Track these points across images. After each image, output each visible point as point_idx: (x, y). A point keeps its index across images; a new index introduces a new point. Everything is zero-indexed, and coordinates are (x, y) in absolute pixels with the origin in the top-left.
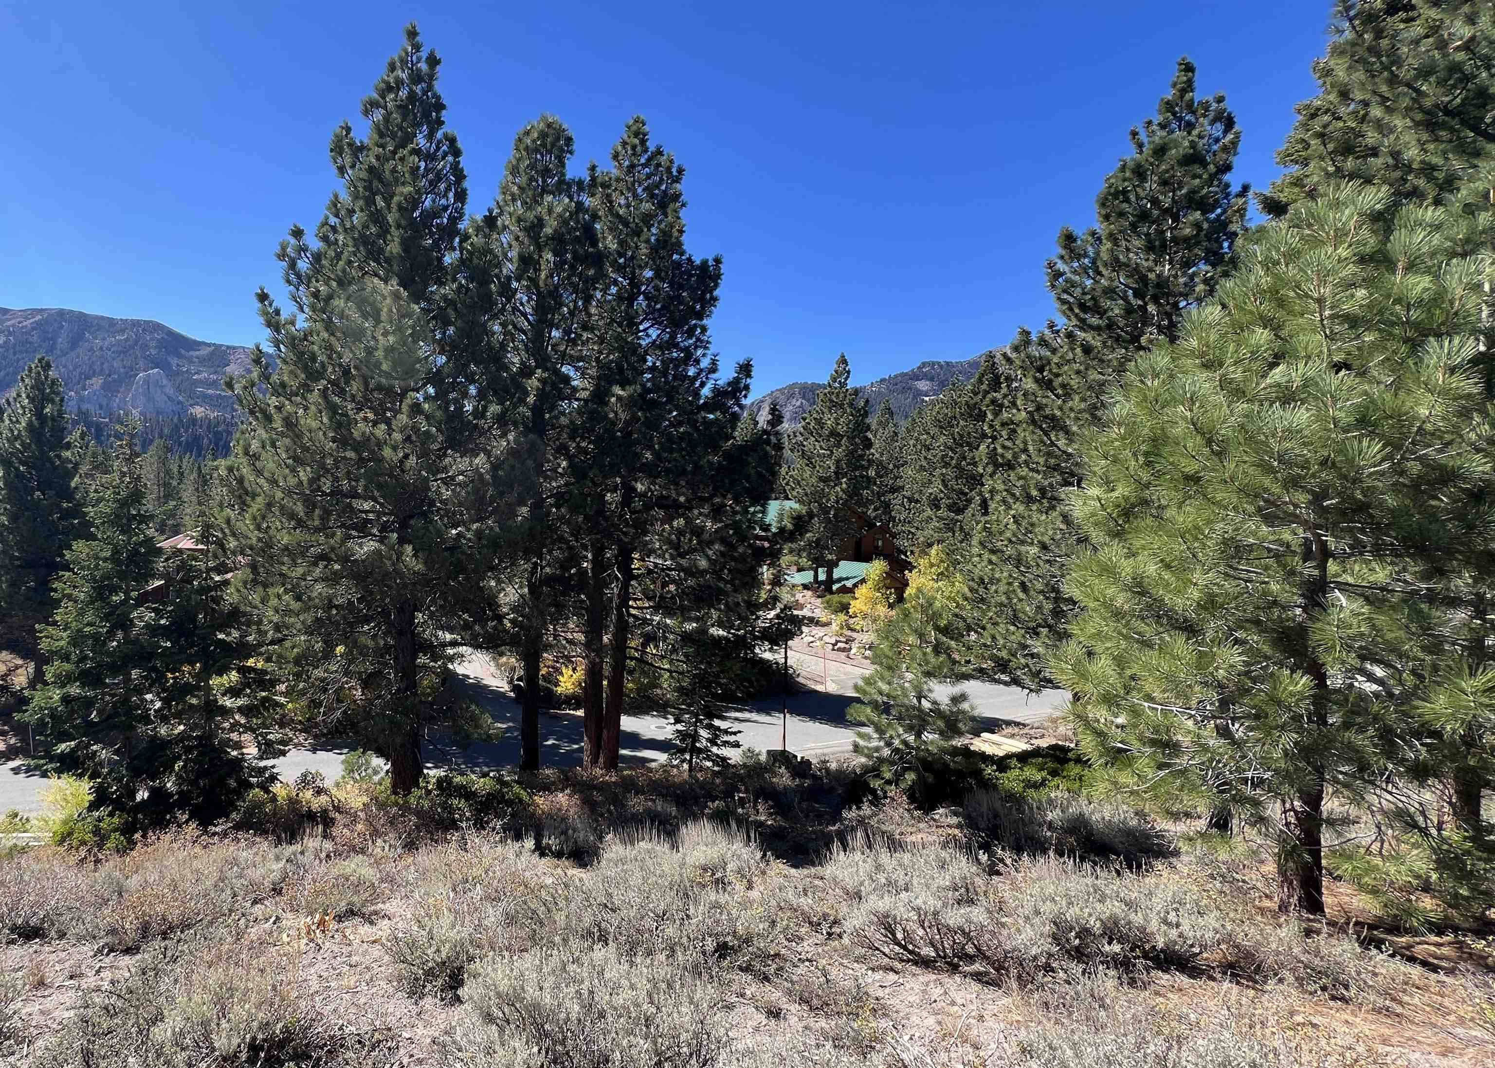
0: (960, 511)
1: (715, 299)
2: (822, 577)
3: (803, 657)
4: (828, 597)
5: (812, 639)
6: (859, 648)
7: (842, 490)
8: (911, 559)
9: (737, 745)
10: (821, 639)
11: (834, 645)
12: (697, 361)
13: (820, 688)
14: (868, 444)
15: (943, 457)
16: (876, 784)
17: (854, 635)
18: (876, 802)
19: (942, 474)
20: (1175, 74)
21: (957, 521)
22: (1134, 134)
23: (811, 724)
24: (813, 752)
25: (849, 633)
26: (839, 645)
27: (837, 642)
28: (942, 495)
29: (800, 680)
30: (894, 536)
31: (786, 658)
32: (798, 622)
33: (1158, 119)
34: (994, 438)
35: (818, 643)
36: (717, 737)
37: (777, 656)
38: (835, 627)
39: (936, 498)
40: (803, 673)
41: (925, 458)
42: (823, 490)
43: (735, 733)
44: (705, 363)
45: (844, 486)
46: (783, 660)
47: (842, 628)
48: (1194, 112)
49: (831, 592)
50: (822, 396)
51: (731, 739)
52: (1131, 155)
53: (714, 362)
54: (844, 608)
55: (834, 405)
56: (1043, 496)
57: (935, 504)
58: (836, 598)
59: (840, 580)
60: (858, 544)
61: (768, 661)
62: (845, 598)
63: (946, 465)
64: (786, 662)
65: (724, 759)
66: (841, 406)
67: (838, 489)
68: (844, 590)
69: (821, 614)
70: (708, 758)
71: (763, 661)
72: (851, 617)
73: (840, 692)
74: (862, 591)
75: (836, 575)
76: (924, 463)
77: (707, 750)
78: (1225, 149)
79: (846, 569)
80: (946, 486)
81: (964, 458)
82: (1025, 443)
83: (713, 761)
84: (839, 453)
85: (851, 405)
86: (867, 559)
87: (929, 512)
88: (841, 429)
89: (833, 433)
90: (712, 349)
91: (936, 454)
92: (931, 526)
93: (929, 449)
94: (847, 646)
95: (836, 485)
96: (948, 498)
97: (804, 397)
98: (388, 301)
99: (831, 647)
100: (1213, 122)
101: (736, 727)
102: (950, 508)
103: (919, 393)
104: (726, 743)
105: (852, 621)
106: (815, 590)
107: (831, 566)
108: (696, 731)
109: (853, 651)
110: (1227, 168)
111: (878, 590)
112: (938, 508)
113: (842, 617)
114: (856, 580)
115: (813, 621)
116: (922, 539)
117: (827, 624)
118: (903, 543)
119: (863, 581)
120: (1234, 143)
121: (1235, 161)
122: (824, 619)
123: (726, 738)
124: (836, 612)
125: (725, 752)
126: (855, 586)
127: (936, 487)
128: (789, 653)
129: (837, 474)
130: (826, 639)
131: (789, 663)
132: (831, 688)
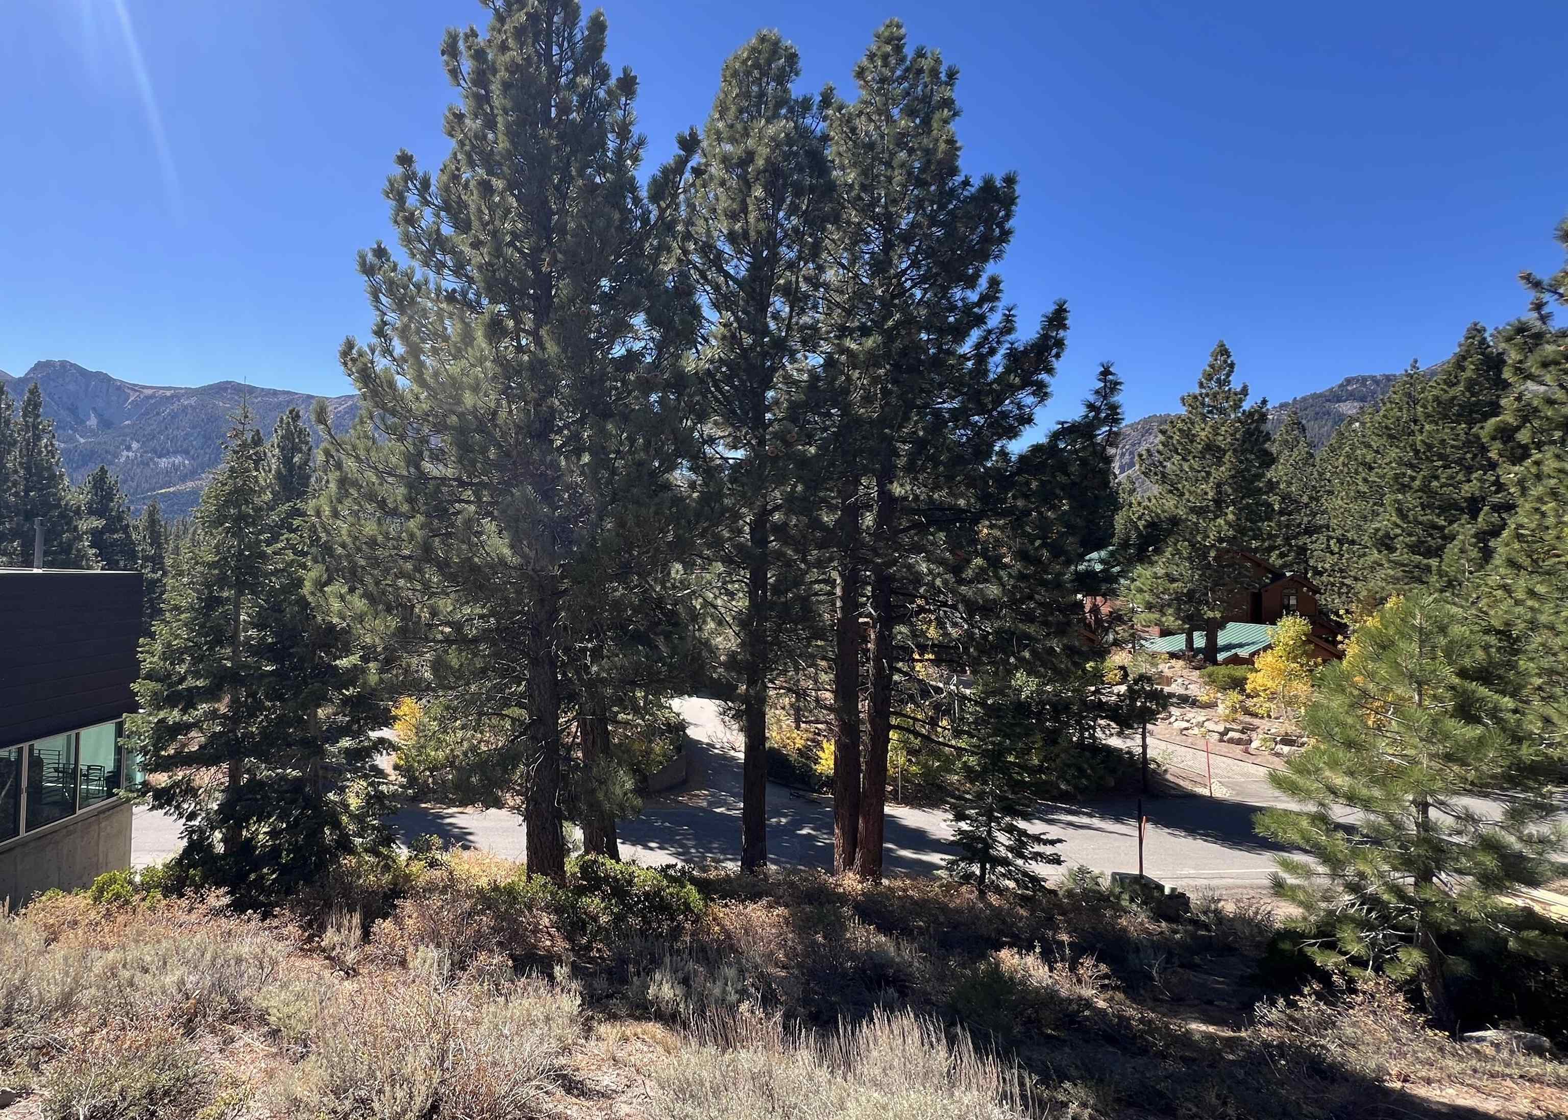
2: (1199, 642)
3: (1171, 748)
4: (1212, 669)
5: (1186, 725)
6: (1265, 740)
7: (1227, 523)
8: (1346, 620)
9: (1056, 860)
10: (1201, 725)
11: (1222, 734)
13: (1205, 792)
15: (1396, 477)
17: (1256, 722)
19: (1397, 501)
23: (1190, 840)
24: (1192, 882)
25: (1248, 719)
26: (1231, 734)
27: (1227, 731)
28: (1398, 531)
29: (1169, 777)
30: (1315, 588)
31: (1144, 746)
32: (1163, 701)
35: (1196, 731)
36: (1023, 845)
37: (1129, 743)
38: (1222, 709)
39: (1387, 535)
40: (1172, 770)
41: (1365, 480)
42: (1196, 524)
43: (1053, 843)
45: (1231, 517)
46: (1140, 750)
47: (1234, 710)
49: (1215, 663)
51: (1048, 850)
54: (1238, 684)
55: (1210, 410)
57: (1385, 543)
58: (1222, 671)
59: (1228, 647)
60: (1256, 599)
61: (1116, 750)
62: (1239, 671)
63: (1404, 488)
64: (1144, 752)
65: (1036, 880)
67: (1221, 521)
68: (1236, 660)
69: (1197, 690)
70: (1008, 876)
71: (1108, 749)
72: (1249, 696)
73: (1238, 799)
74: (1265, 661)
75: (1222, 641)
76: (1363, 488)
77: (1005, 862)
79: (1239, 633)
80: (1404, 518)
83: (1016, 881)
84: (1222, 472)
86: (1272, 619)
87: (1375, 556)
88: (1222, 442)
89: (1210, 447)
91: (1383, 473)
92: (1381, 573)
93: (1371, 468)
94: (1244, 737)
95: (1216, 517)
96: (1410, 535)
99: (1216, 736)
101: (1053, 832)
102: (1414, 549)
104: (1037, 856)
105: (1249, 703)
106: (1189, 660)
107: (1213, 628)
108: (989, 832)
109: (1254, 745)
111: (1294, 659)
112: (1391, 549)
113: (1235, 696)
114: (1253, 648)
115: (1185, 700)
116: (1365, 593)
117: (1209, 704)
119: (1269, 647)
122: (1202, 697)
123: (1038, 848)
124: (1224, 689)
125: (1039, 869)
126: (1253, 655)
127: (1386, 521)
128: (1149, 740)
129: (1218, 502)
130: (1210, 725)
131: (1150, 754)
132: (1220, 792)
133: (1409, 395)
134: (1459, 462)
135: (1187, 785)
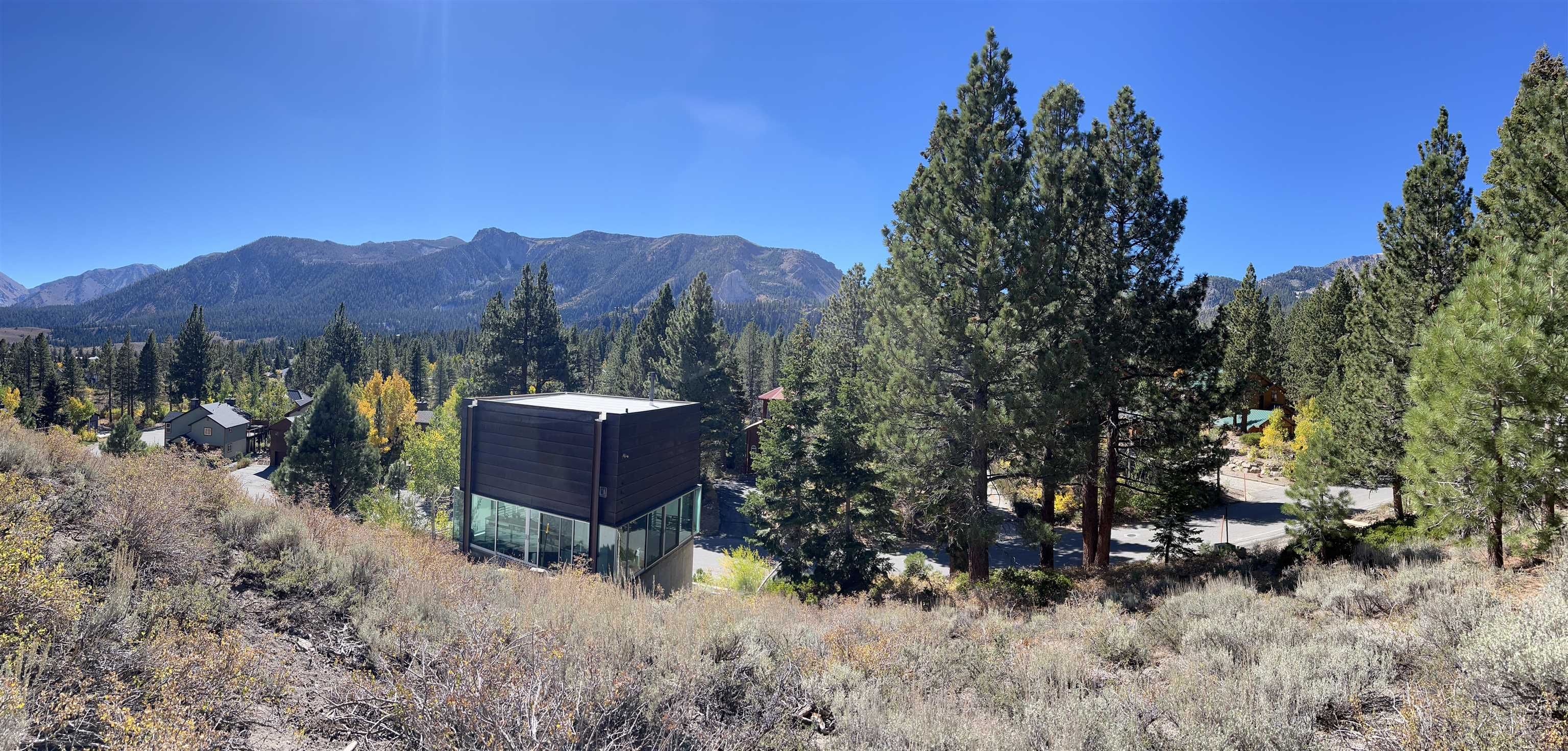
0: (1325, 374)
1: (1182, 228)
2: (1239, 421)
3: (1230, 478)
4: (1244, 435)
5: (1235, 466)
6: (1267, 470)
8: (1296, 408)
10: (1240, 465)
11: (1249, 468)
12: (1169, 272)
13: (1242, 499)
14: (1268, 328)
15: (1313, 338)
16: (1299, 551)
17: (1263, 461)
18: (1301, 563)
19: (1313, 349)
20: (1438, 115)
21: (1324, 382)
22: (1420, 147)
23: (1238, 524)
24: (1248, 543)
25: (1260, 460)
26: (1253, 468)
27: (1251, 466)
28: (1313, 364)
29: (1229, 494)
30: (1284, 391)
31: (1218, 479)
32: (1227, 454)
33: (1431, 141)
34: (1351, 332)
35: (1238, 468)
37: (1212, 479)
38: (1250, 456)
39: (1310, 366)
40: (1230, 490)
41: (1303, 338)
43: (1197, 534)
44: (1174, 274)
46: (1216, 482)
47: (1254, 456)
48: (1448, 141)
49: (1246, 432)
50: (1238, 293)
52: (1421, 165)
53: (1180, 273)
54: (1255, 443)
55: (1247, 300)
56: (1378, 369)
57: (1309, 370)
58: (1249, 436)
59: (1251, 422)
60: (1261, 397)
61: (1206, 483)
62: (1256, 436)
63: (1316, 343)
64: (1218, 483)
65: (1191, 551)
66: (1251, 301)
67: (1249, 359)
68: (1254, 430)
69: (1240, 447)
71: (1203, 482)
72: (1260, 449)
73: (1255, 501)
74: (1267, 431)
75: (1248, 420)
76: (1302, 342)
78: (1462, 166)
79: (1256, 415)
80: (1316, 357)
81: (1326, 339)
82: (1367, 336)
84: (1250, 334)
85: (1257, 300)
86: (1270, 408)
87: (1306, 375)
88: (1251, 318)
89: (1246, 320)
90: (1180, 264)
91: (1309, 336)
92: (1307, 384)
93: (1305, 332)
94: (1258, 469)
95: (1248, 357)
96: (1318, 366)
97: (1216, 287)
98: (987, 237)
99: (1247, 470)
100: (1457, 149)
102: (1318, 372)
103: (1293, 289)
105: (1261, 452)
106: (1235, 431)
107: (1245, 413)
109: (1263, 472)
110: (1462, 177)
111: (1278, 429)
112: (1311, 372)
113: (1254, 449)
114: (1261, 423)
115: (1237, 453)
116: (1302, 394)
117: (1244, 454)
118: (1289, 396)
119: (1267, 423)
120: (1466, 163)
121: (1467, 174)
122: (1241, 451)
124: (1249, 446)
126: (1263, 427)
127: (1309, 359)
128: (1221, 476)
129: (1249, 349)
130: (1244, 465)
131: (1221, 483)
132: (1250, 498)
133: (1318, 298)
134: (1334, 332)
135: (1235, 497)
